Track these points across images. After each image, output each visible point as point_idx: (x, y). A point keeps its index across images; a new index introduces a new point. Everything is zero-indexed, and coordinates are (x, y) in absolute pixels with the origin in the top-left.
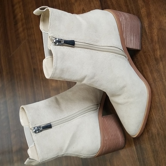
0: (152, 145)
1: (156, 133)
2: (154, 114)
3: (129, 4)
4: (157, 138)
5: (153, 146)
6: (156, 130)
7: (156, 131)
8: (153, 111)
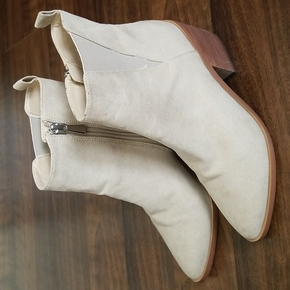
0: (271, 284)
1: (284, 266)
2: (285, 230)
3: (270, 6)
4: (284, 274)
5: (273, 286)
6: (285, 260)
7: (283, 262)
8: (284, 224)
